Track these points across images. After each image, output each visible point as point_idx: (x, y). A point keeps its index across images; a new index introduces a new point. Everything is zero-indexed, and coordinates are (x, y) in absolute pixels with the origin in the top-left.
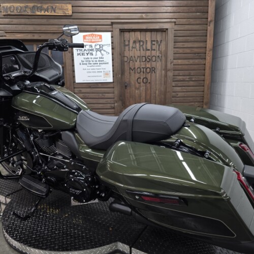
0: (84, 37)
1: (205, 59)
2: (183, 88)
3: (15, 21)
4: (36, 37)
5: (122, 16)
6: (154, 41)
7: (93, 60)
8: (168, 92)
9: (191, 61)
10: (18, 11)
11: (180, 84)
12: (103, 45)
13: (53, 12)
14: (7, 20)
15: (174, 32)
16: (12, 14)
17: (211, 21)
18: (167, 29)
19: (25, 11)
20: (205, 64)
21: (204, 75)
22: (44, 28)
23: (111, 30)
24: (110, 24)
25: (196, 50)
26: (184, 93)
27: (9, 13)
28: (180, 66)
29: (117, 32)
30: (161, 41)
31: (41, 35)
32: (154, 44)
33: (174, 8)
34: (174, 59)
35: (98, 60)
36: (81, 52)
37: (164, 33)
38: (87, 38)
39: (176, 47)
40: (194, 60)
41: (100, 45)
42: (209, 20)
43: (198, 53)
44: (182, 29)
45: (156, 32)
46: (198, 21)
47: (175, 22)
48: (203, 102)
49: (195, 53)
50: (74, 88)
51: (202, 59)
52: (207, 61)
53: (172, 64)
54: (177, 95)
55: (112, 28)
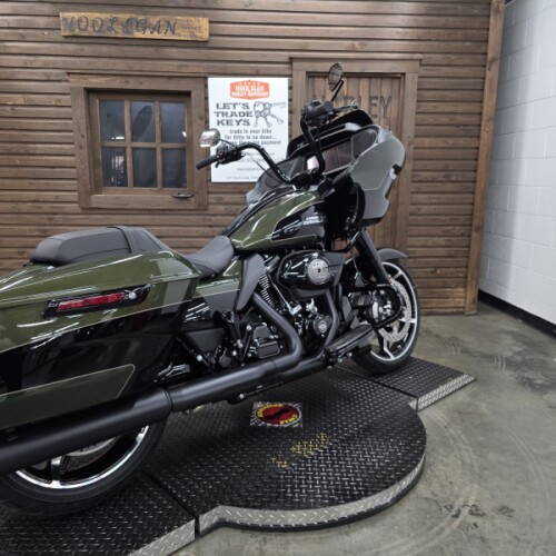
0: (233, 87)
1: (479, 137)
2: (432, 196)
3: (88, 49)
4: (132, 84)
5: (312, 44)
6: (376, 98)
7: (249, 134)
8: (402, 204)
9: (451, 141)
10: (97, 29)
11: (425, 187)
12: (271, 105)
13: (169, 32)
14: (71, 48)
15: (416, 80)
16: (83, 34)
17: (493, 60)
18: (404, 74)
19: (110, 29)
20: (478, 148)
21: (475, 171)
22: (148, 66)
23: (288, 72)
24: (286, 59)
25: (461, 119)
26: (433, 207)
27: (77, 32)
28: (428, 151)
29: (300, 78)
30: (390, 98)
31: (141, 80)
32: (375, 105)
33: (420, 31)
34: (416, 136)
35: (259, 135)
36: (225, 118)
37: (396, 82)
38: (238, 88)
39: (420, 110)
40: (456, 140)
41: (264, 105)
42: (490, 56)
43: (465, 125)
44: (434, 73)
45: (379, 80)
46: (467, 60)
47: (420, 60)
48: (471, 225)
49: (458, 126)
50: (209, 193)
51: (471, 137)
52: (483, 142)
53: (412, 146)
54: (420, 209)
55: (291, 68)
